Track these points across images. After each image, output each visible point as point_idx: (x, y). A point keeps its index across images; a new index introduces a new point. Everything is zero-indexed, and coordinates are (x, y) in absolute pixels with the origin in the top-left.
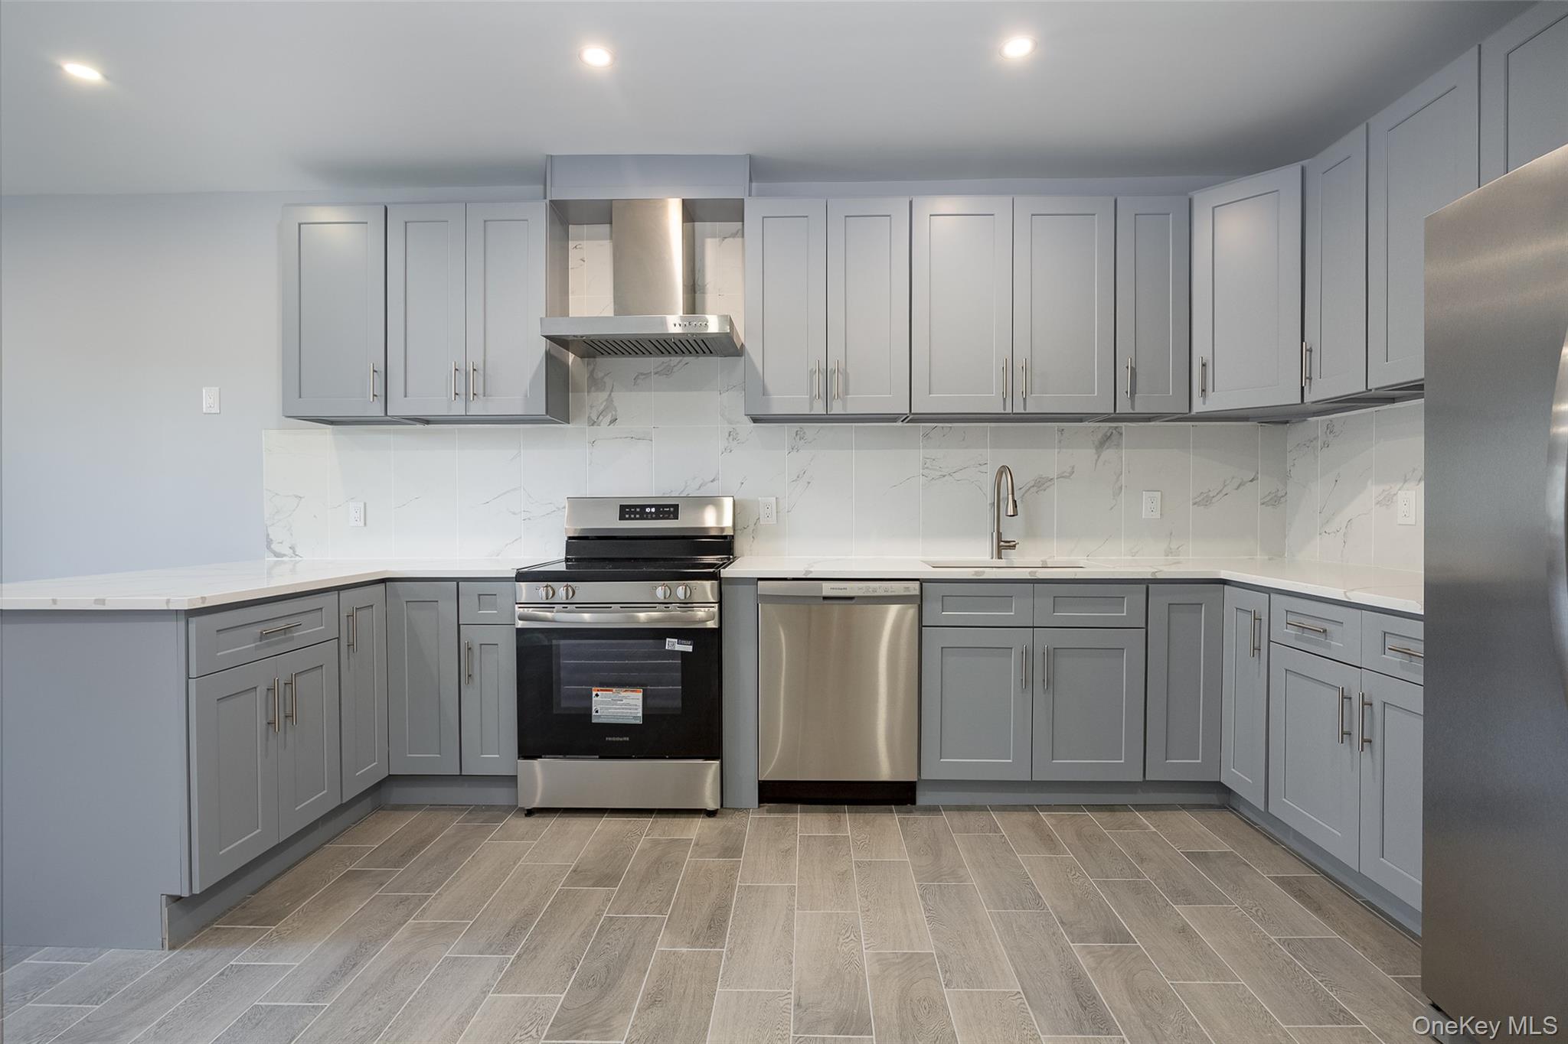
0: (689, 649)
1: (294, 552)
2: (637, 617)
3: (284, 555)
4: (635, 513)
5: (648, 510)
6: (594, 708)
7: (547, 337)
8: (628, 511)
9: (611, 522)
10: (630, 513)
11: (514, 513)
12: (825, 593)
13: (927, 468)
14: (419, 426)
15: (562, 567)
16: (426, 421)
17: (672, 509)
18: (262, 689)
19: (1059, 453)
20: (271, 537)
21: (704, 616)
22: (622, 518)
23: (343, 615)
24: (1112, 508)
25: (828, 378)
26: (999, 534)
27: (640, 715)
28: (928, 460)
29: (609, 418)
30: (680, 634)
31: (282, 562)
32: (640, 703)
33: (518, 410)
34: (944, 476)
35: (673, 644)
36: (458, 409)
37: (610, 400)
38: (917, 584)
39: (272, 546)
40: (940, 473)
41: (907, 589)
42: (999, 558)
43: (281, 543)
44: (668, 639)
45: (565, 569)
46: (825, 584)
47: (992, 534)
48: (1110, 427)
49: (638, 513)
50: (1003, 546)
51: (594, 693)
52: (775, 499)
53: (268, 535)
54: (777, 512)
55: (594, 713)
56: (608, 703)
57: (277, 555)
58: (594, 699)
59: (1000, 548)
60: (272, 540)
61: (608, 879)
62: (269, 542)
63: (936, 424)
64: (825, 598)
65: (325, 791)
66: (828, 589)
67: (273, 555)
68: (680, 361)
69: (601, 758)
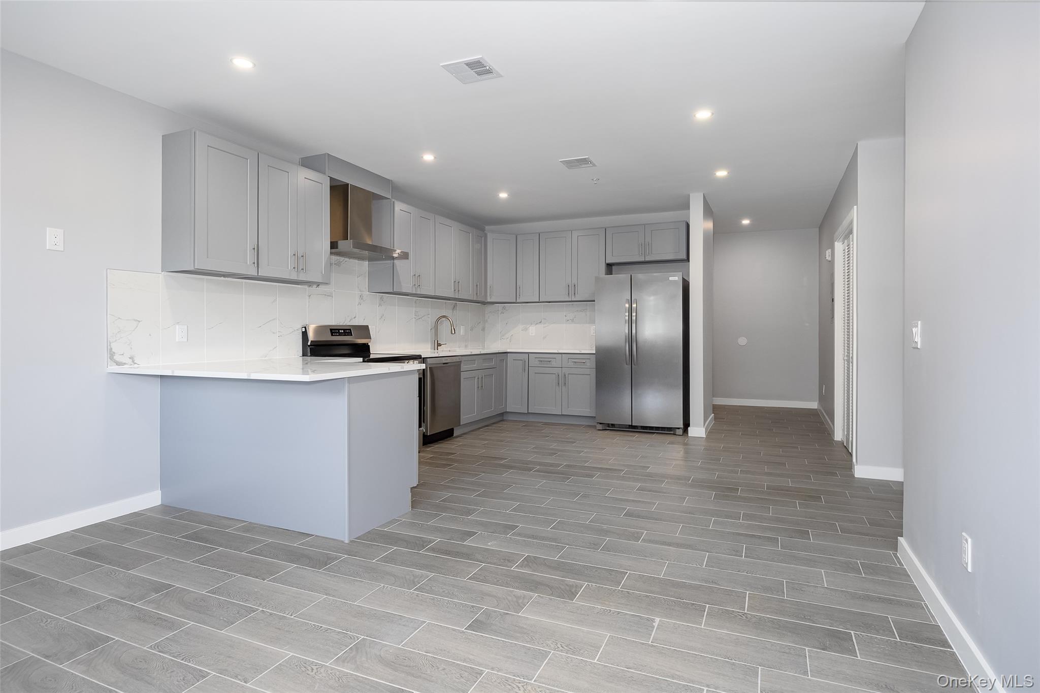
1: (133, 361)
3: (125, 364)
5: (340, 331)
8: (333, 332)
11: (274, 333)
13: (416, 315)
17: (349, 331)
22: (332, 335)
25: (417, 279)
26: (438, 341)
28: (416, 312)
33: (319, 280)
34: (420, 319)
39: (115, 357)
40: (419, 317)
41: (459, 359)
42: (437, 350)
43: (123, 355)
47: (434, 341)
49: (337, 332)
53: (111, 349)
59: (438, 346)
60: (114, 353)
66: (444, 360)
67: (115, 364)
68: (344, 260)
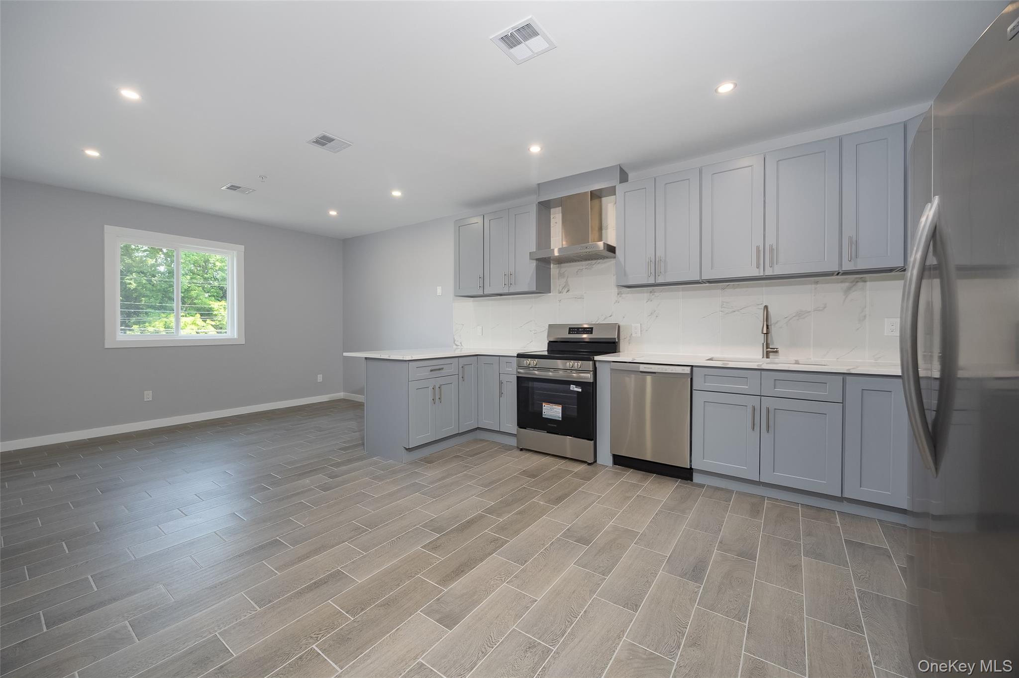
0: (580, 390)
1: (461, 345)
2: (573, 376)
3: (459, 346)
4: (575, 331)
5: (579, 330)
6: (543, 411)
7: (537, 260)
8: (573, 330)
9: (565, 335)
10: (573, 331)
11: (530, 331)
12: (641, 370)
13: (724, 307)
14: (499, 297)
15: (546, 353)
16: (501, 295)
17: (590, 330)
18: (431, 388)
19: (815, 295)
20: (455, 339)
21: (588, 377)
22: (569, 333)
23: (460, 366)
24: (858, 329)
25: (656, 264)
26: (767, 344)
27: (561, 416)
28: (724, 303)
29: (566, 290)
30: (577, 384)
31: (458, 348)
32: (560, 411)
33: (525, 289)
34: (734, 311)
35: (573, 388)
36: (506, 291)
37: (567, 282)
38: (689, 368)
40: (733, 310)
41: (683, 370)
42: (767, 358)
43: (458, 341)
44: (572, 385)
45: (547, 354)
46: (641, 365)
47: (763, 344)
48: (856, 278)
49: (576, 331)
50: (769, 351)
51: (544, 405)
52: (639, 325)
54: (641, 331)
55: (543, 413)
56: (548, 410)
57: (457, 345)
58: (544, 407)
59: (768, 353)
61: (533, 476)
62: (454, 341)
63: (729, 283)
64: (641, 372)
65: (453, 427)
66: (642, 368)
68: (596, 263)
69: (548, 432)
